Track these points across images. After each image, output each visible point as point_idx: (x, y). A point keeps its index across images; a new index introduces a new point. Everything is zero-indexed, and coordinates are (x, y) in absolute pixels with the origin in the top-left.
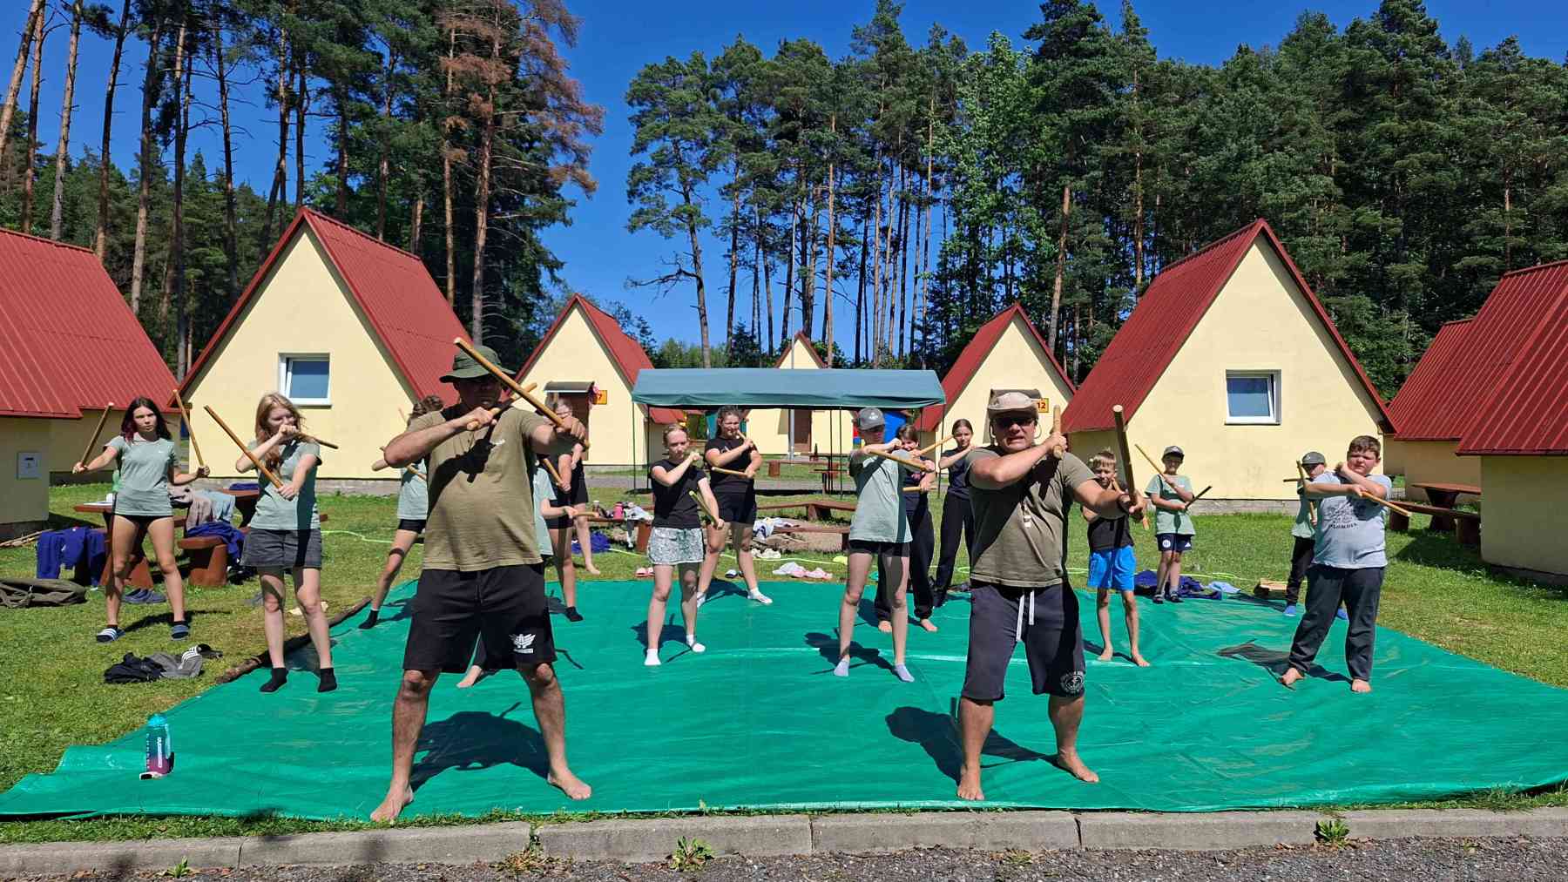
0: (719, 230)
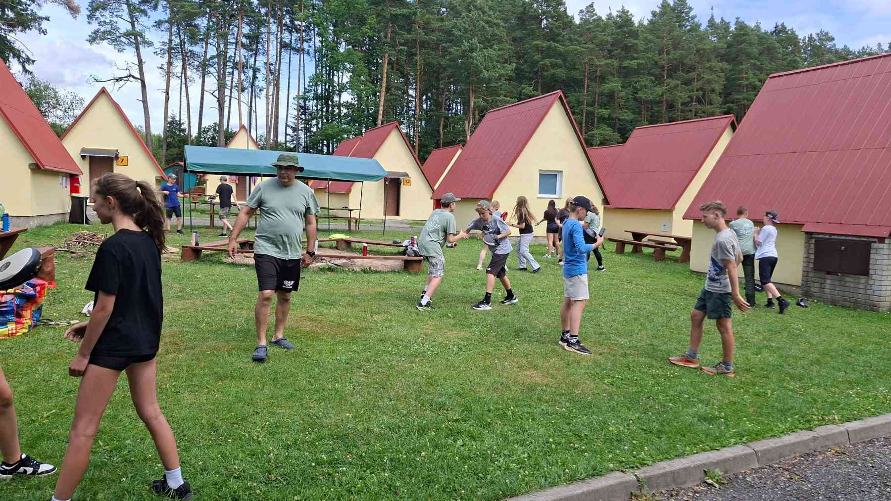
0: (158, 50)
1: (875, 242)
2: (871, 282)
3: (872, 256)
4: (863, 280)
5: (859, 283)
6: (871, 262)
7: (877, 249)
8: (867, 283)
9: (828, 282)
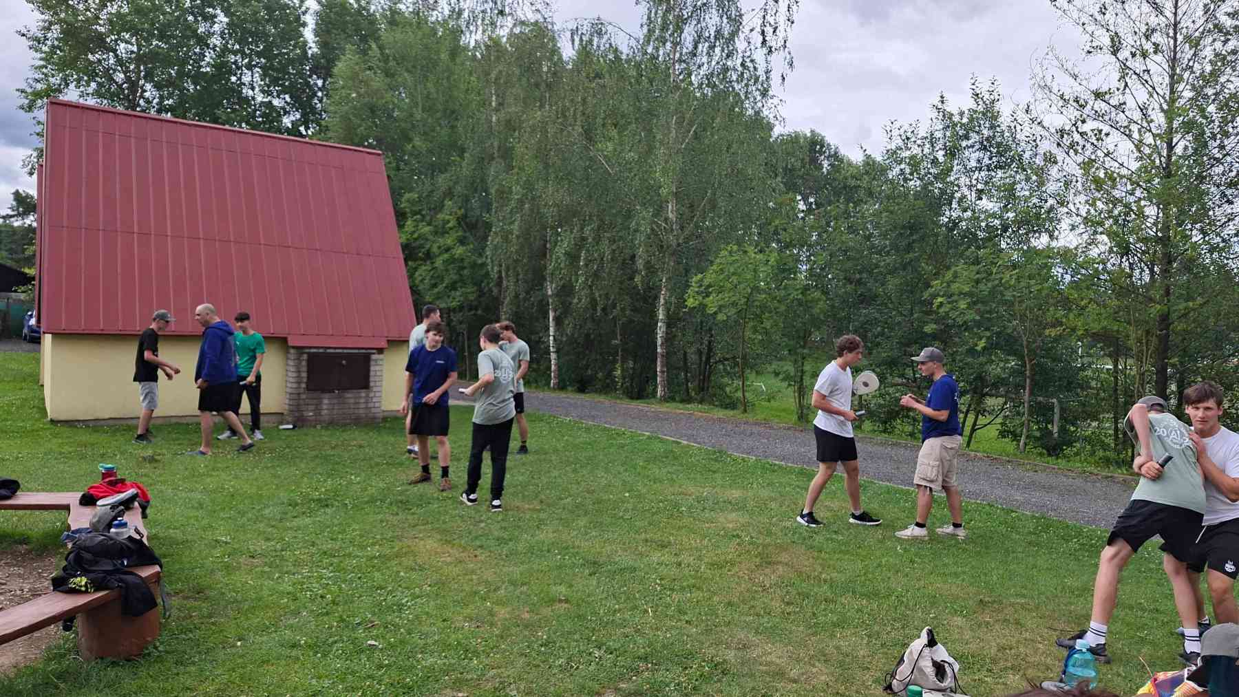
1: (374, 354)
2: (372, 395)
3: (372, 368)
4: (363, 393)
5: (361, 397)
6: (372, 373)
7: (376, 360)
8: (367, 396)
9: (326, 401)
